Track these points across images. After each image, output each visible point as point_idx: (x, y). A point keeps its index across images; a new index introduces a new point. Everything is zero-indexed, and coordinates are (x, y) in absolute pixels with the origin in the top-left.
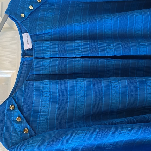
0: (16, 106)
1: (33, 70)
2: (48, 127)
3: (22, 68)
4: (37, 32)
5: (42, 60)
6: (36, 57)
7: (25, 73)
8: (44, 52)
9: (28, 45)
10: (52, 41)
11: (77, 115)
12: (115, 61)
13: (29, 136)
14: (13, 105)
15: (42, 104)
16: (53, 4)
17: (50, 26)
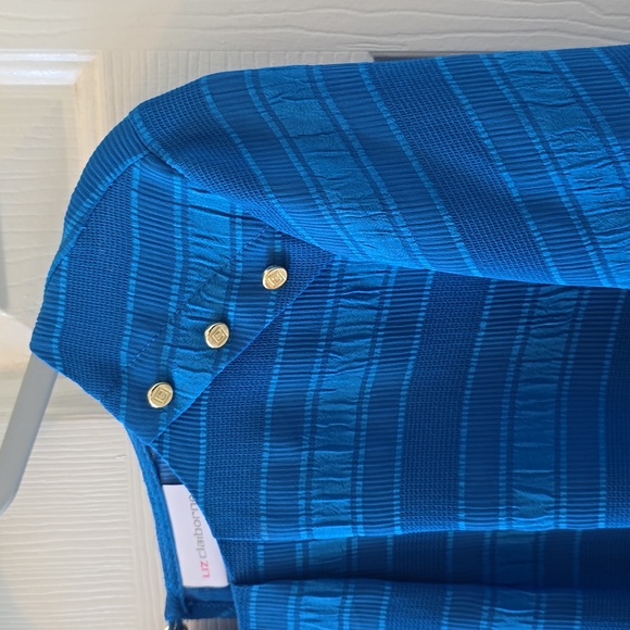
16: (371, 283)
17: (346, 502)
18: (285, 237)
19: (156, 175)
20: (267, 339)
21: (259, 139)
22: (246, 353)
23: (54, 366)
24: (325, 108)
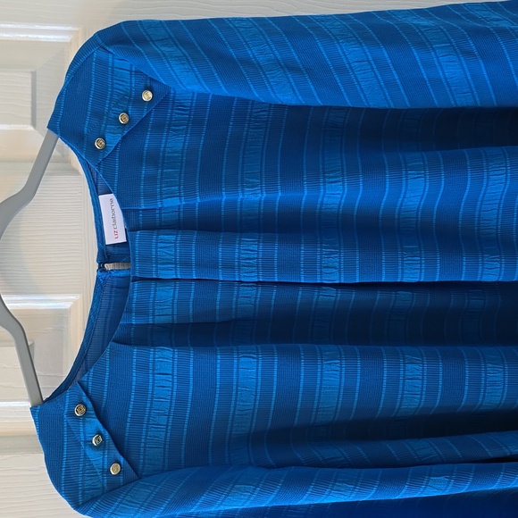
0: (90, 405)
1: (130, 311)
2: (167, 460)
3: (99, 297)
4: (142, 201)
5: (153, 284)
6: (137, 275)
7: (108, 312)
8: (161, 264)
9: (116, 233)
10: (180, 229)
11: (234, 433)
12: (339, 295)
13: (122, 480)
14: (82, 403)
15: (151, 403)
16: (186, 104)
17: (176, 188)
18: (151, 79)
19: (103, 55)
20: (143, 123)
21: (142, 41)
22: (136, 128)
23: (57, 133)
24: (166, 30)
